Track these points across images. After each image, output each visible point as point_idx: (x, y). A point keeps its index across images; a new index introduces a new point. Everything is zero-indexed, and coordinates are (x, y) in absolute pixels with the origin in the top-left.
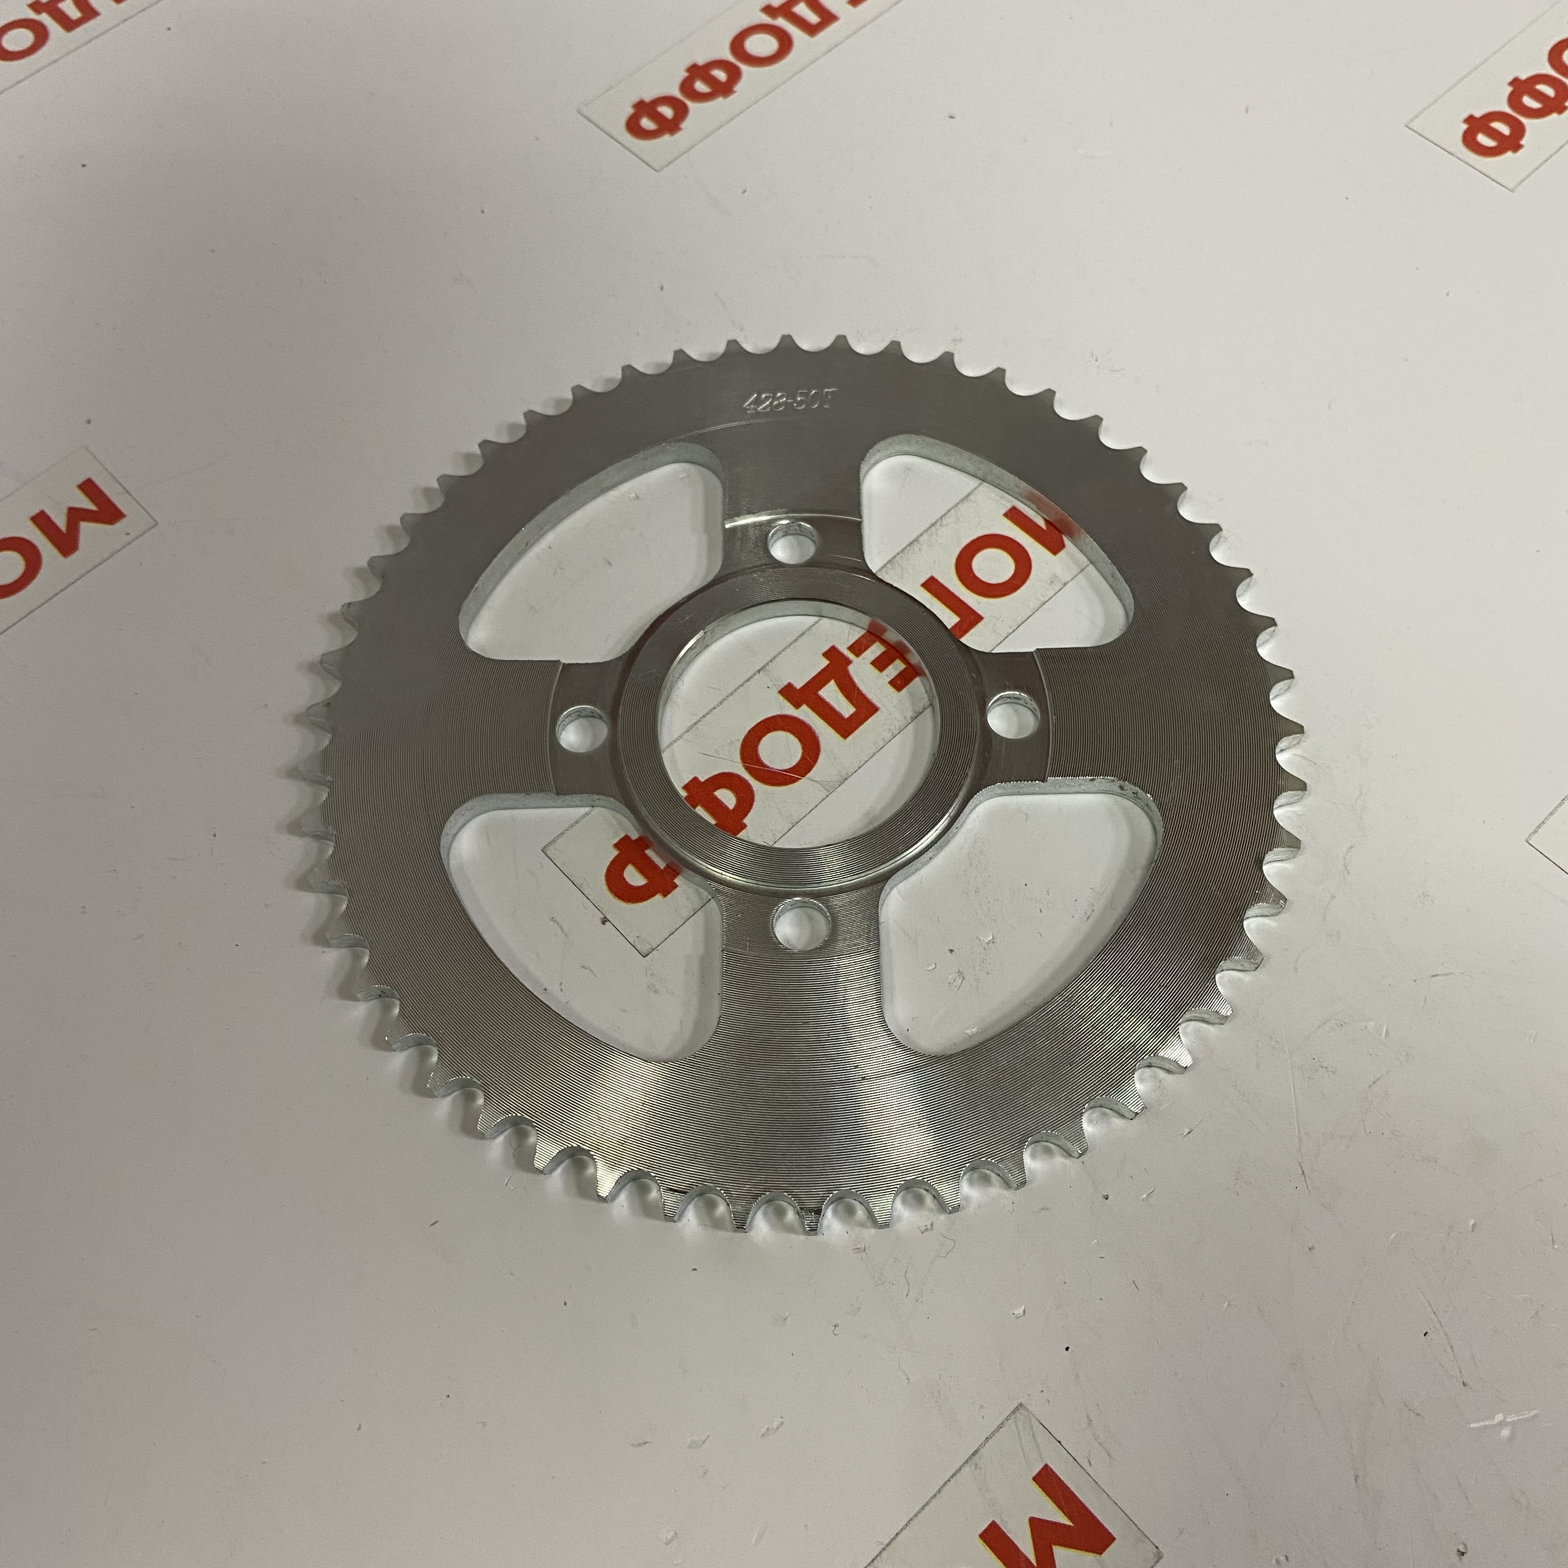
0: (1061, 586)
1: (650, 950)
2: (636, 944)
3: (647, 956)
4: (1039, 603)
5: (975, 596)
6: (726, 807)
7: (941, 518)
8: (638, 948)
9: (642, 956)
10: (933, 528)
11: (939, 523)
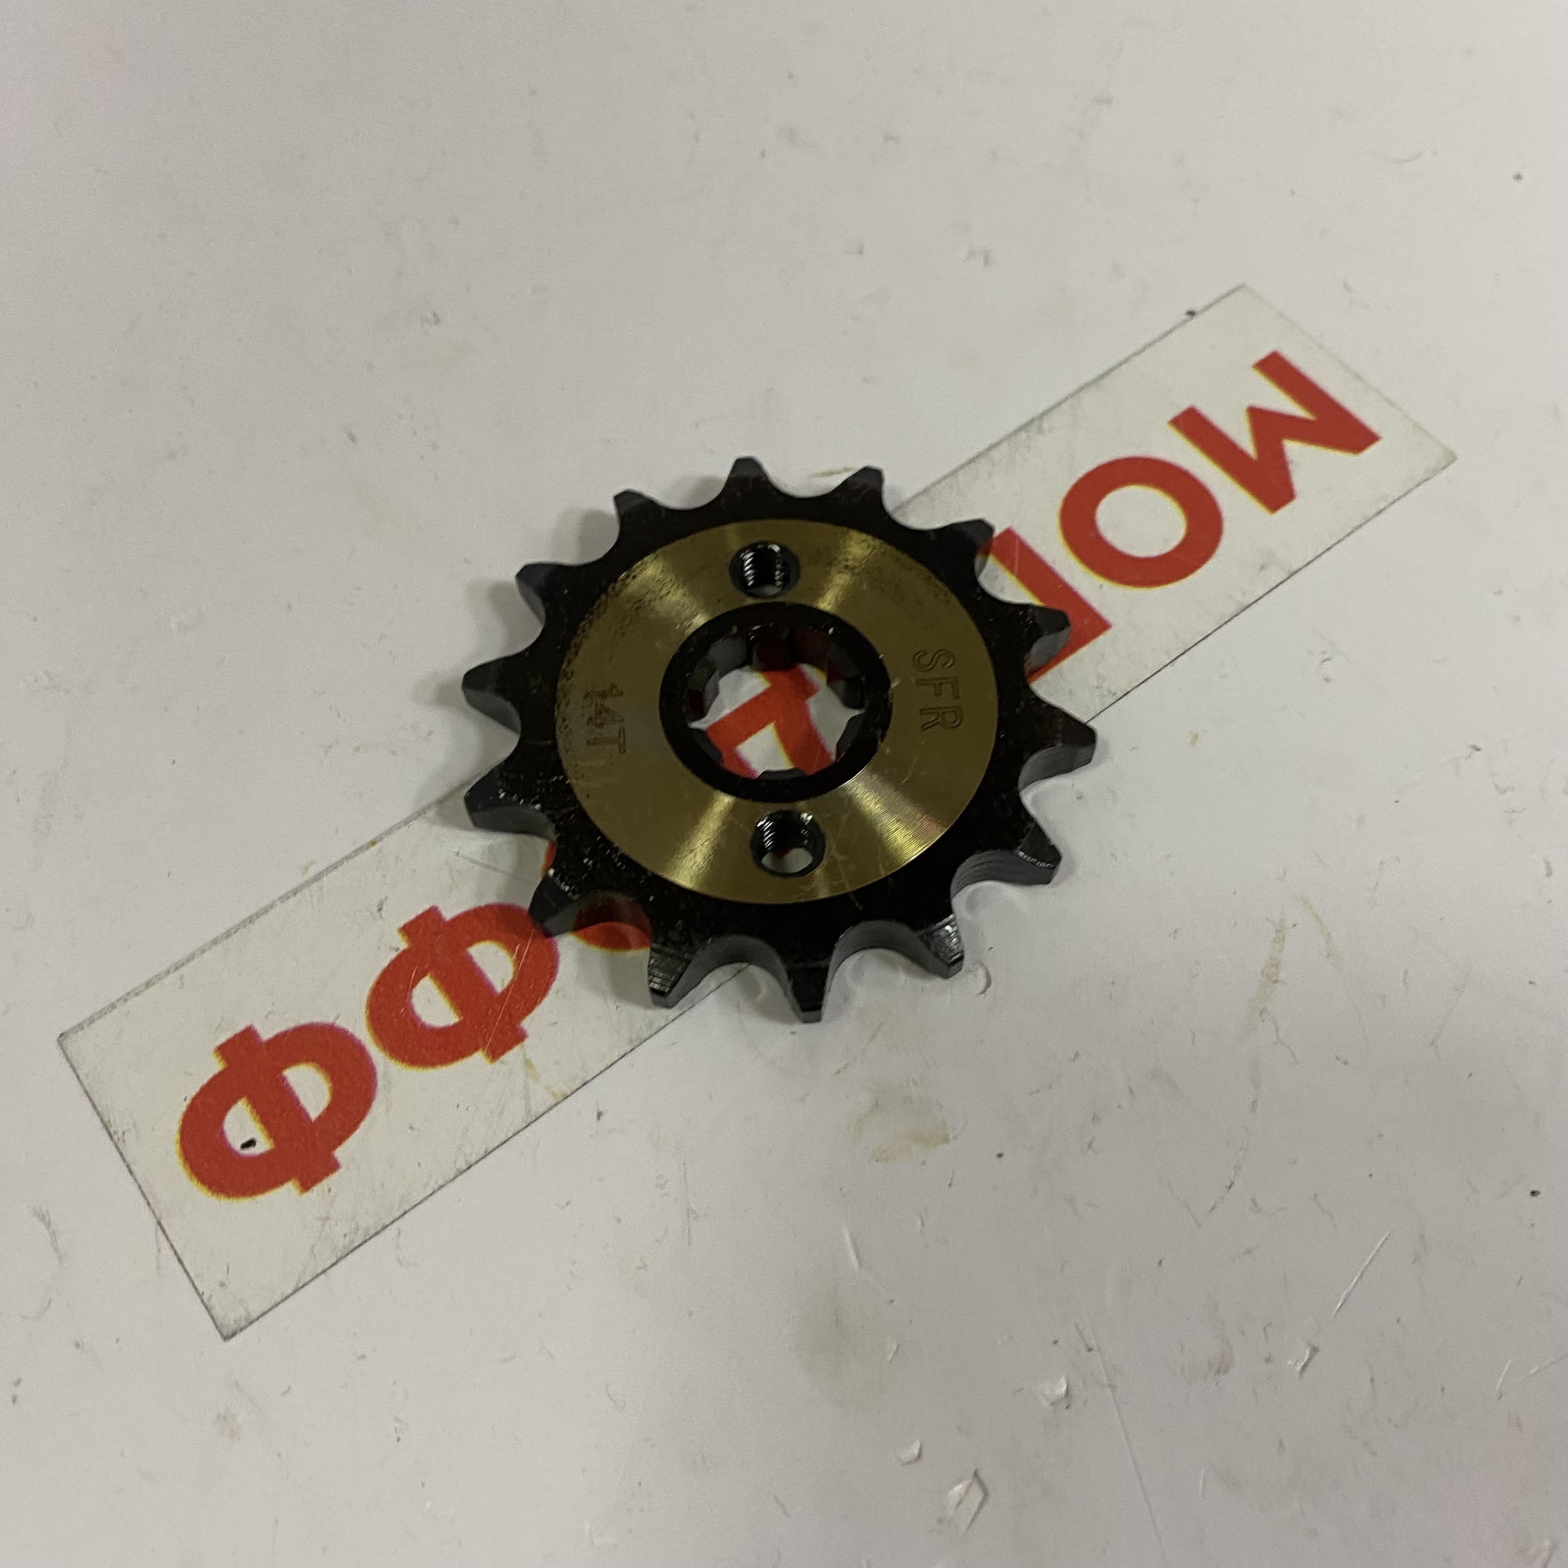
0: (1283, 576)
1: (243, 1324)
2: (214, 1302)
3: (234, 1334)
4: (1231, 609)
5: (1098, 580)
6: (489, 987)
7: (1042, 415)
8: (218, 1311)
9: (222, 1334)
10: (1023, 435)
11: (1036, 423)
